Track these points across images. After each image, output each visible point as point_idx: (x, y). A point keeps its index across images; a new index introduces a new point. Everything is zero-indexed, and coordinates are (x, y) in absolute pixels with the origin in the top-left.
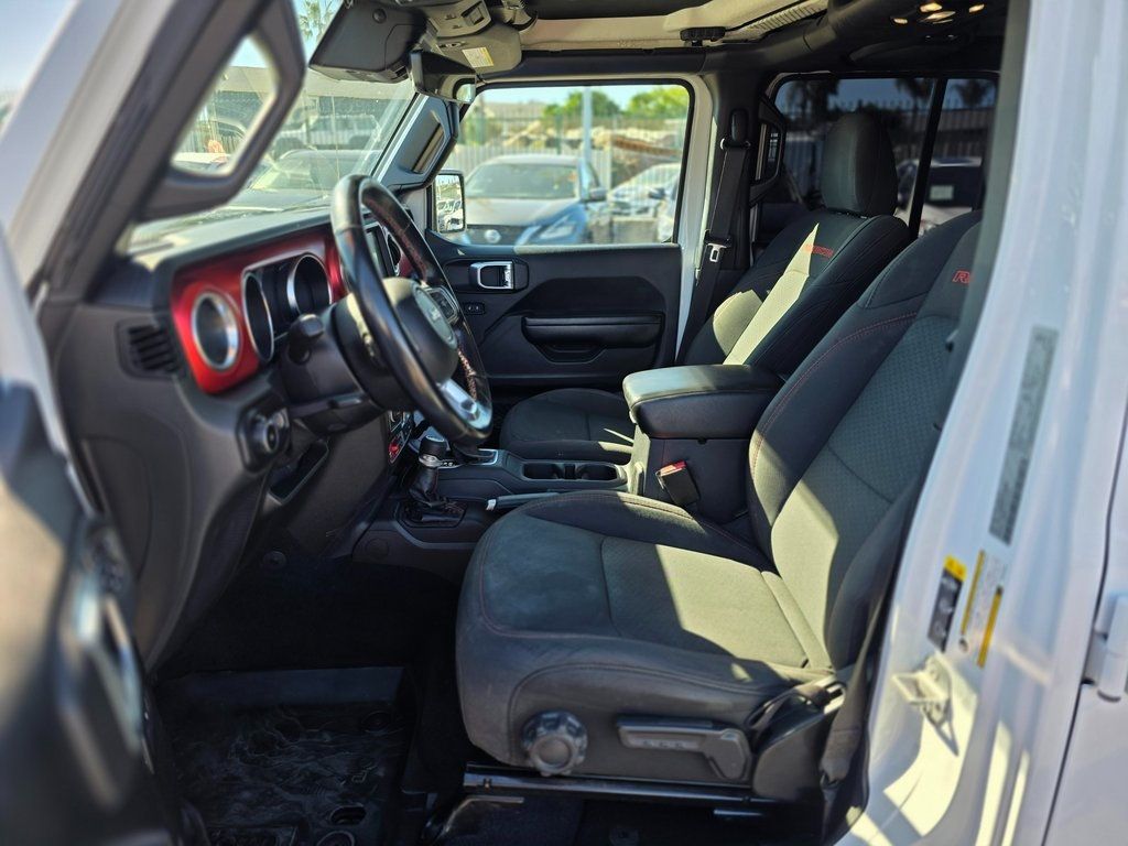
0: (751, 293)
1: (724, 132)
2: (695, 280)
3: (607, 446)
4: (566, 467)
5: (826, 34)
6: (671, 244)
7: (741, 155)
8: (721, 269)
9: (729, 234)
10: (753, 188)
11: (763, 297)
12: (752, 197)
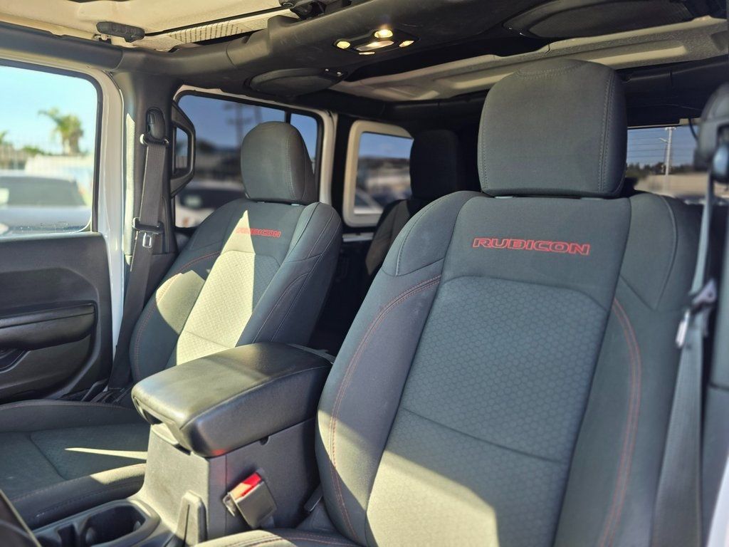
0: (192, 273)
1: (143, 128)
2: (127, 267)
3: (104, 477)
4: (61, 532)
5: (257, 50)
6: (91, 233)
7: (162, 152)
8: (153, 254)
9: (159, 222)
10: (172, 181)
11: (205, 276)
12: (173, 189)
